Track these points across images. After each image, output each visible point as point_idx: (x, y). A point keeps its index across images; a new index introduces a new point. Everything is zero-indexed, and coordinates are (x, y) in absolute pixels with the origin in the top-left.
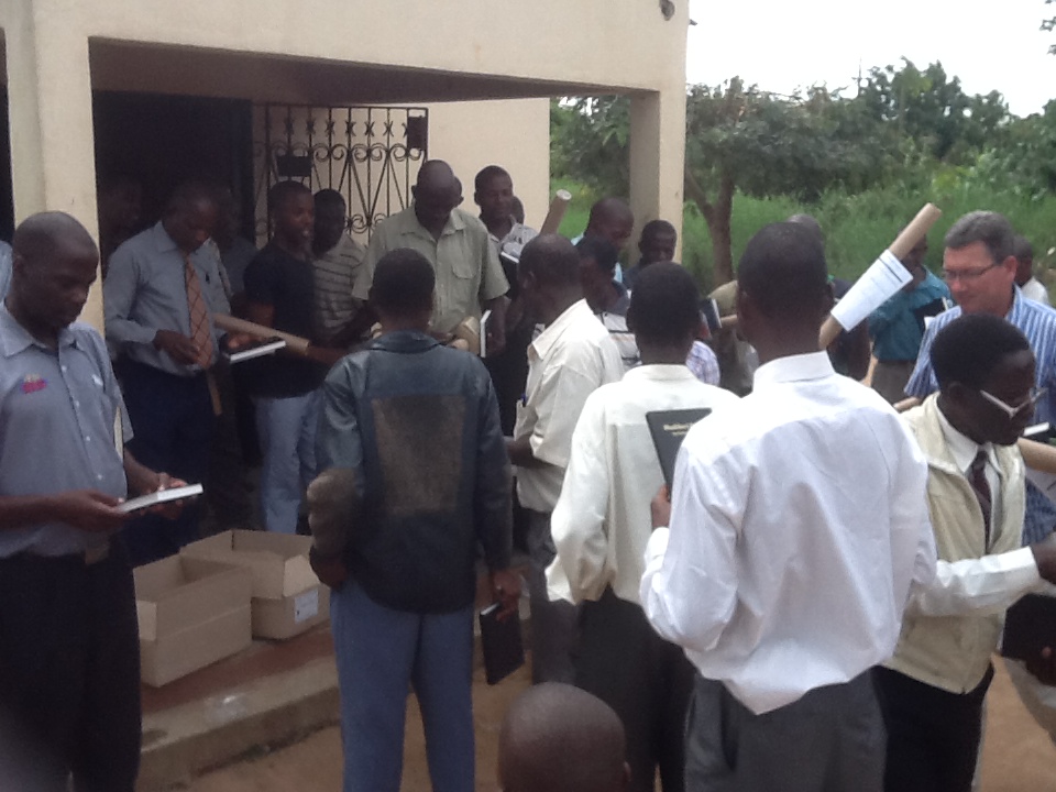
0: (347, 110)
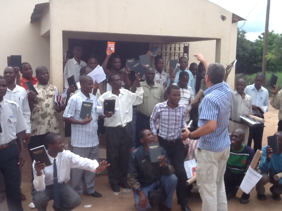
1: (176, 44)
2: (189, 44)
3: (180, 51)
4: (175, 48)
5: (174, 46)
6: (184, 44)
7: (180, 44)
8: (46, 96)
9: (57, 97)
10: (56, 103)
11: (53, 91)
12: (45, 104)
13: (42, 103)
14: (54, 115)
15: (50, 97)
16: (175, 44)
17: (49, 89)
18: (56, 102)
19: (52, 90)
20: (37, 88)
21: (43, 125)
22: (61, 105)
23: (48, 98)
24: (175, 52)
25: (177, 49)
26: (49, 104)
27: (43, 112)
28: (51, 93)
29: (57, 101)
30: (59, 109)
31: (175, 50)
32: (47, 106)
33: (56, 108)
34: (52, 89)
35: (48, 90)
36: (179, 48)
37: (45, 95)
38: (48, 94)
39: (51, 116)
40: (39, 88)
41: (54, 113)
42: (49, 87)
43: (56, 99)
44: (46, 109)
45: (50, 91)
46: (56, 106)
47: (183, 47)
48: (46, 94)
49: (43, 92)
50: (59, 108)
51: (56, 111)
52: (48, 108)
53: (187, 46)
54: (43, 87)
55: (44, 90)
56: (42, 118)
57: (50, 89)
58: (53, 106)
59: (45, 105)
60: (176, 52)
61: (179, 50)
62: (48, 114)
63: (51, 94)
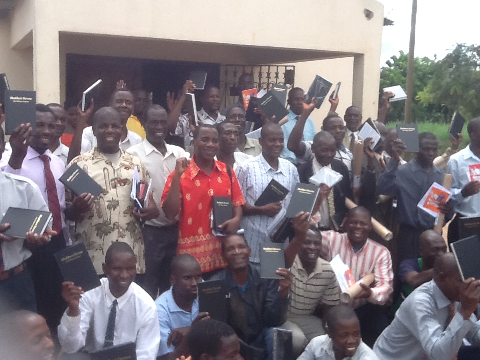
0: (268, 67)
1: (271, 68)
2: (294, 67)
3: (278, 80)
4: (269, 74)
5: (268, 71)
6: (286, 67)
7: (278, 67)
8: (112, 181)
9: (138, 187)
10: (136, 200)
11: (130, 170)
12: (108, 201)
13: (101, 197)
14: (127, 230)
15: (121, 185)
16: (269, 67)
17: (121, 164)
18: (135, 198)
19: (127, 168)
20: (93, 159)
21: (99, 251)
22: (147, 206)
23: (115, 187)
24: (268, 82)
25: (273, 75)
26: (118, 201)
27: (101, 221)
28: (125, 174)
29: (137, 197)
30: (142, 215)
31: (269, 77)
32: (114, 205)
33: (134, 212)
34: (127, 164)
35: (117, 167)
36: (277, 74)
37: (110, 179)
38: (116, 176)
39: (121, 230)
40: (96, 161)
41: (128, 224)
42: (122, 161)
43: (134, 193)
44: (108, 212)
45: (123, 170)
46: (135, 208)
47: (284, 72)
48: (112, 177)
49: (106, 171)
50: (142, 212)
51: (132, 219)
52: (114, 210)
53: (291, 70)
54: (106, 159)
55: (109, 167)
56: (97, 235)
57: (123, 165)
58: (128, 206)
59: (107, 204)
60: (270, 81)
61: (277, 77)
62: (112, 226)
63: (123, 178)
